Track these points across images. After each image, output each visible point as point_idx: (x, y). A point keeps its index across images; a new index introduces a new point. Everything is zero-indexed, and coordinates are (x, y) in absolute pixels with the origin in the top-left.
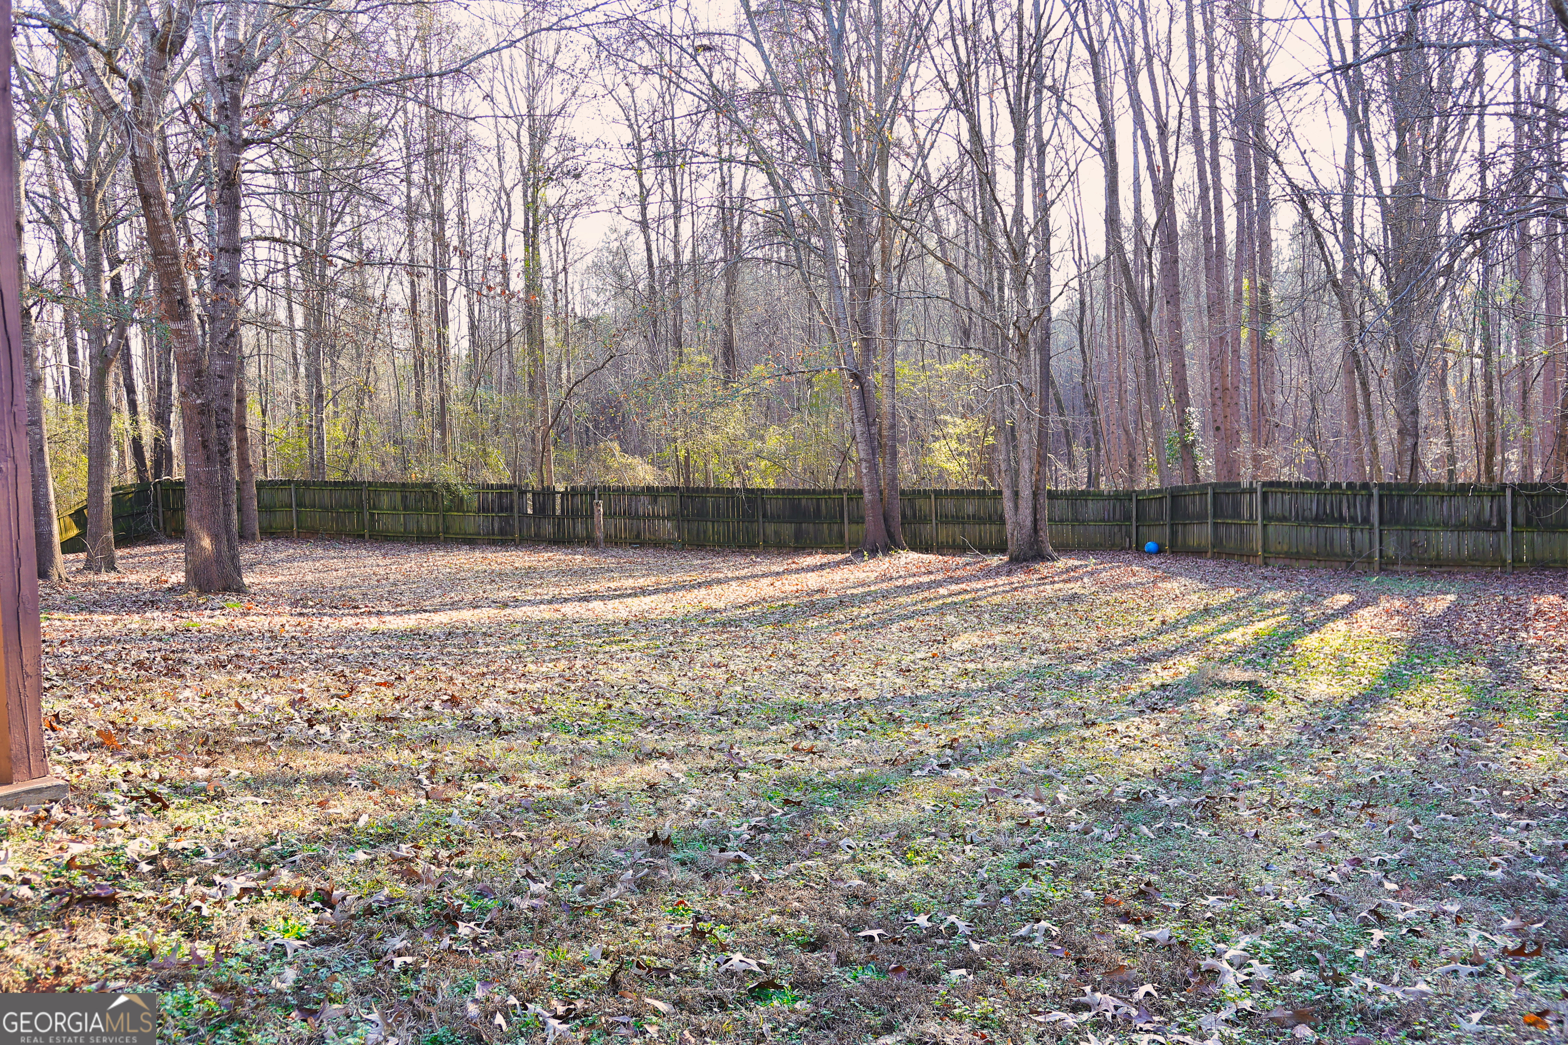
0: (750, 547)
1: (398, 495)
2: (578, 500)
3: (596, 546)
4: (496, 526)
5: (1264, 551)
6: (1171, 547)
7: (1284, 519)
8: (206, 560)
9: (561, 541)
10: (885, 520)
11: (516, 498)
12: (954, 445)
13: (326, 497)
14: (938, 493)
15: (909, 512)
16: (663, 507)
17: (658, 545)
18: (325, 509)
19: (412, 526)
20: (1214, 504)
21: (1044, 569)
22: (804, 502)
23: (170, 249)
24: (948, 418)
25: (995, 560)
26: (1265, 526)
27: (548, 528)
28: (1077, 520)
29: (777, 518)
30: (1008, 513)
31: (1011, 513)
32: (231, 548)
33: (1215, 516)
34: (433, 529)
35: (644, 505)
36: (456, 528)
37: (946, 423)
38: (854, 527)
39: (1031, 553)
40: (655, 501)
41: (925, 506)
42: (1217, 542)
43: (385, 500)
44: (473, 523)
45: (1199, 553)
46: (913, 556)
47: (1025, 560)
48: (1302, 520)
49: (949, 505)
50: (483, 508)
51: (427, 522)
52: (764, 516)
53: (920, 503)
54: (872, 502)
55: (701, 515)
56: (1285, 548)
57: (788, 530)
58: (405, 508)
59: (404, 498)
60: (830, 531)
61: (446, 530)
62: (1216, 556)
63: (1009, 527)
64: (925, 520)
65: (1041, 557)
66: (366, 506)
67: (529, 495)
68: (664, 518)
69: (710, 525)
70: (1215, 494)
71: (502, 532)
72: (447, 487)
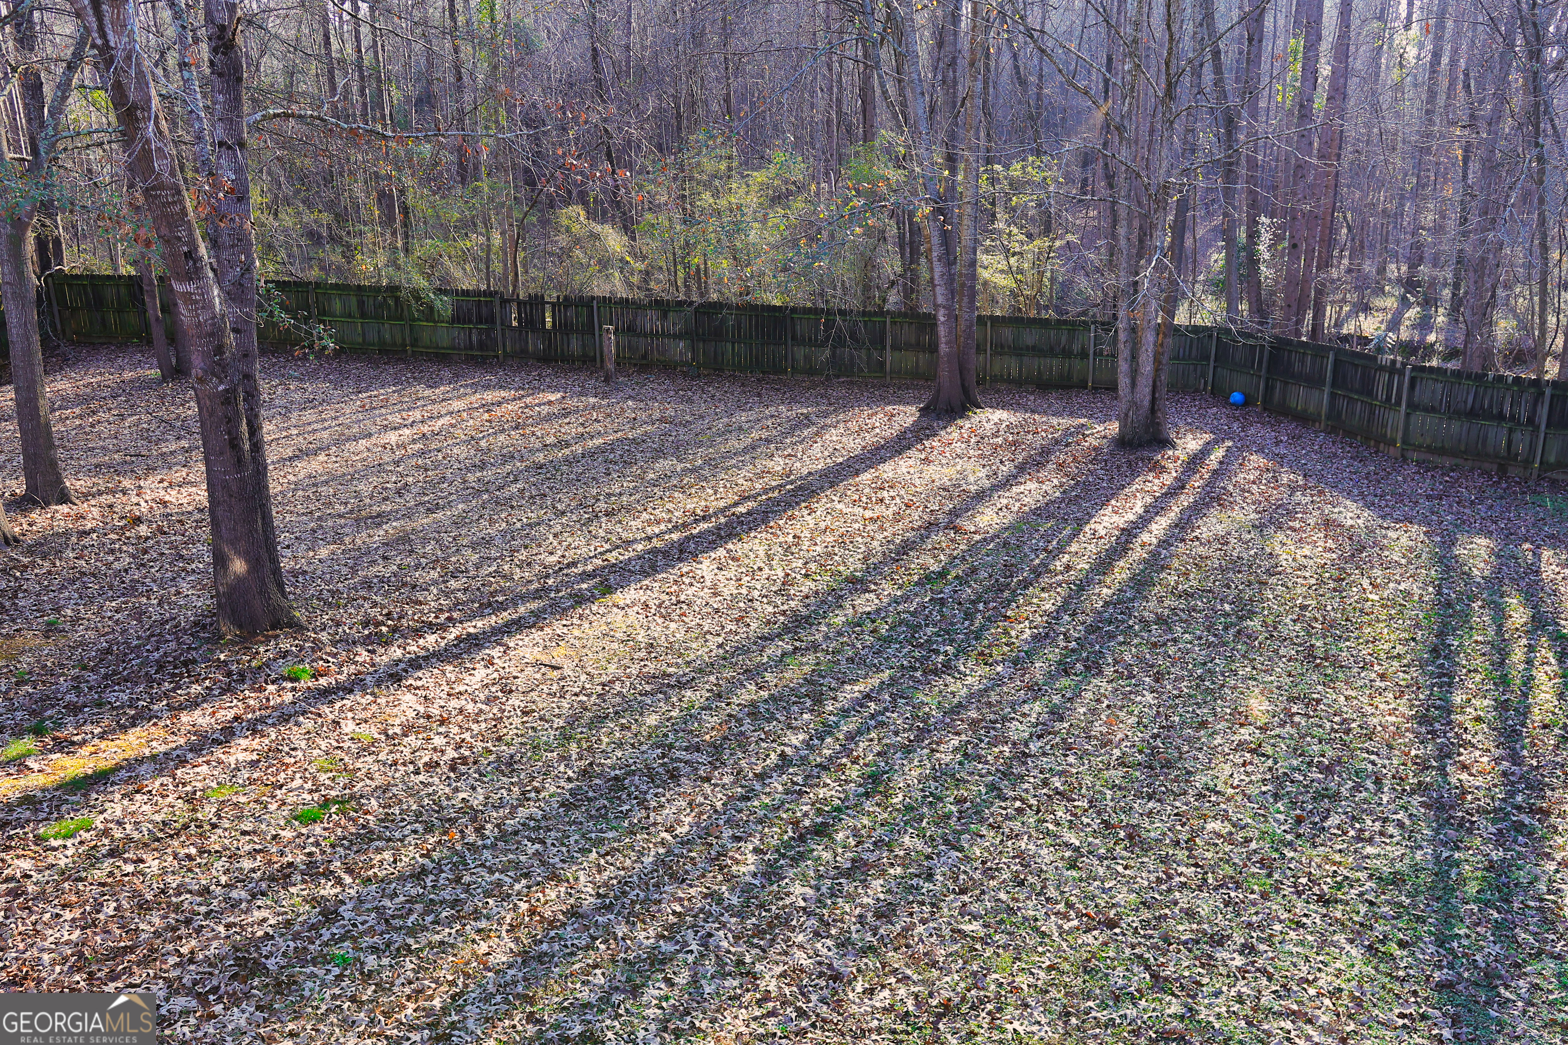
0: (775, 373)
1: (354, 300)
2: (571, 312)
4: (474, 338)
5: (1404, 442)
6: (1264, 402)
7: (1433, 410)
10: (961, 374)
11: (497, 310)
14: (994, 320)
16: (675, 323)
17: (668, 367)
19: (373, 336)
20: (1335, 371)
26: (1408, 415)
27: (537, 345)
29: (807, 341)
33: (1334, 384)
34: (399, 340)
35: (652, 321)
36: (425, 336)
38: (897, 354)
39: (1147, 437)
40: (665, 316)
42: (1334, 414)
43: (337, 305)
44: (447, 335)
45: (1304, 419)
46: (992, 417)
47: (1139, 446)
48: (1455, 414)
49: (1006, 334)
50: (458, 318)
51: (389, 332)
52: (793, 338)
54: (949, 354)
55: (719, 335)
56: (1428, 441)
57: (820, 355)
58: (363, 315)
59: (361, 304)
60: (869, 357)
61: (415, 342)
62: (1331, 430)
65: (1158, 441)
66: (314, 311)
67: (514, 305)
68: (675, 336)
69: (729, 346)
70: (1336, 362)
71: (481, 346)
72: (414, 292)
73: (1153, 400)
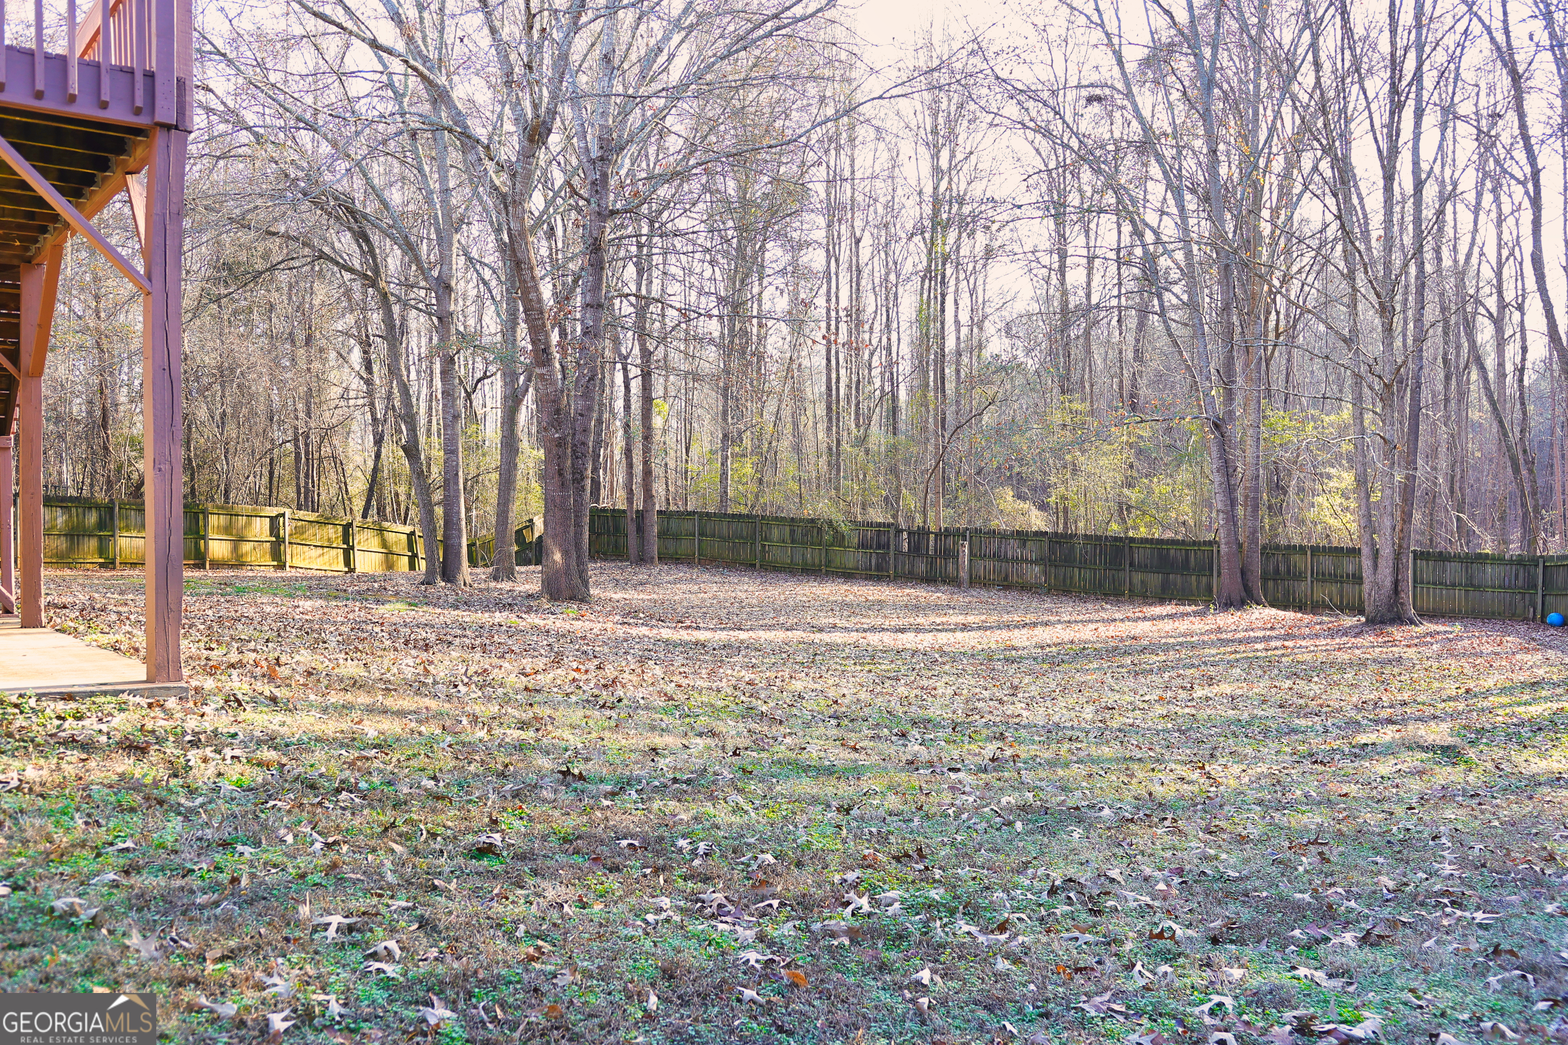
0: (1115, 595)
1: (787, 529)
2: (950, 540)
3: (959, 586)
4: (873, 562)
8: (557, 571)
9: (930, 579)
10: (1243, 573)
11: (892, 536)
12: (1338, 500)
13: (724, 528)
14: (1315, 550)
15: (1282, 568)
16: (1031, 551)
17: (1025, 588)
18: (723, 539)
19: (798, 559)
21: (1397, 632)
22: (1172, 552)
23: (536, 306)
24: (1333, 471)
25: (1349, 621)
27: (921, 567)
28: (1471, 585)
29: (1143, 568)
30: (1367, 573)
31: (1370, 571)
32: (580, 562)
34: (817, 561)
35: (1013, 549)
36: (837, 561)
37: (1329, 477)
39: (1390, 616)
40: (1024, 545)
41: (1300, 562)
43: (775, 533)
44: (852, 558)
46: (1270, 612)
47: (1382, 622)
49: (1327, 563)
50: (863, 545)
51: (811, 555)
52: (1131, 565)
53: (1296, 558)
54: (1228, 554)
55: (1068, 561)
57: (1155, 580)
58: (793, 541)
59: (792, 532)
60: (1198, 583)
61: (828, 563)
63: (1366, 587)
64: (1299, 577)
65: (1399, 619)
66: (758, 538)
67: (905, 535)
68: (1032, 562)
69: (1076, 571)
71: (879, 568)
72: (830, 523)
73: (1396, 583)
